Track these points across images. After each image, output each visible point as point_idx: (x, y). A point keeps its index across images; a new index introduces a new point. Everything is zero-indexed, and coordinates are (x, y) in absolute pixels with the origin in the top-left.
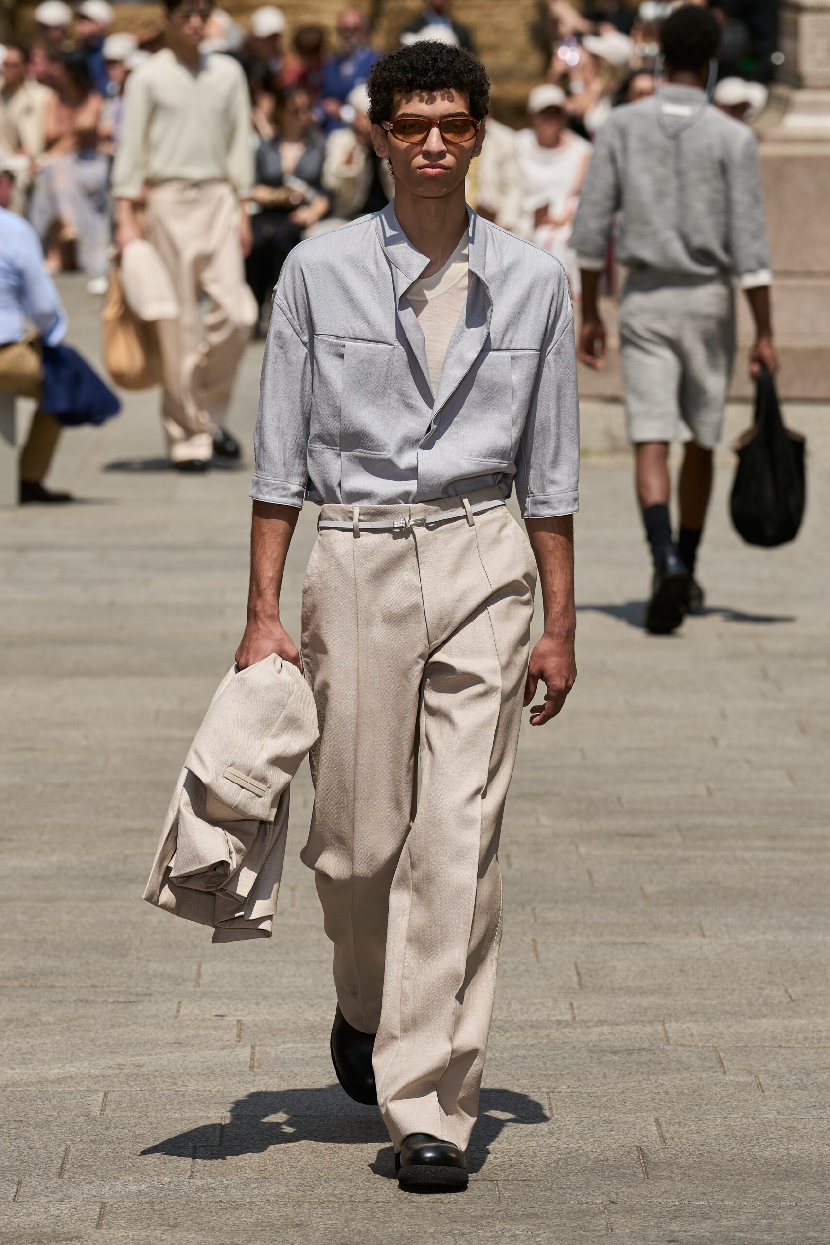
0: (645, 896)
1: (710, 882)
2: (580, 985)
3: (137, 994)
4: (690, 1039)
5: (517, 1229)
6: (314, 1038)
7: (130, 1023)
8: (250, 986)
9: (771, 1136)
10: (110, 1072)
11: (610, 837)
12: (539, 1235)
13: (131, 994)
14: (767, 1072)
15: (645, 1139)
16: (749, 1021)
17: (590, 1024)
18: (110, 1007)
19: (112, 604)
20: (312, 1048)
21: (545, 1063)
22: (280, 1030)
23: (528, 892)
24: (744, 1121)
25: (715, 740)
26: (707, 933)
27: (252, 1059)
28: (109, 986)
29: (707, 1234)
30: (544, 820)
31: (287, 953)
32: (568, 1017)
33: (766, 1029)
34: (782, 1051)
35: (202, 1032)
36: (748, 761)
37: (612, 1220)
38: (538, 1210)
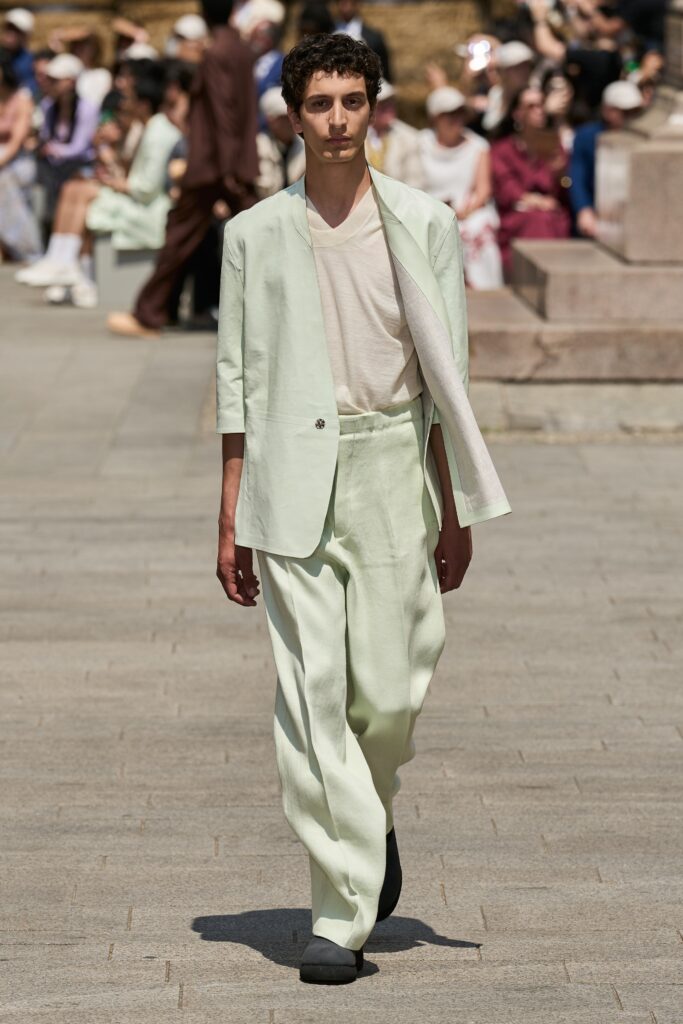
0: (546, 845)
1: (606, 831)
2: (486, 927)
3: (72, 938)
4: (589, 977)
6: (238, 977)
7: (65, 964)
8: (178, 929)
10: (48, 1010)
11: (512, 789)
13: (66, 937)
14: (661, 1008)
16: (643, 961)
17: (496, 964)
18: (47, 950)
19: (43, 573)
20: (236, 987)
21: (454, 1001)
22: (207, 970)
23: (436, 840)
25: (609, 699)
26: (603, 879)
27: (180, 997)
28: (45, 930)
30: (450, 774)
31: (212, 898)
32: (475, 957)
33: (660, 968)
34: (676, 988)
35: (134, 972)
36: (640, 718)
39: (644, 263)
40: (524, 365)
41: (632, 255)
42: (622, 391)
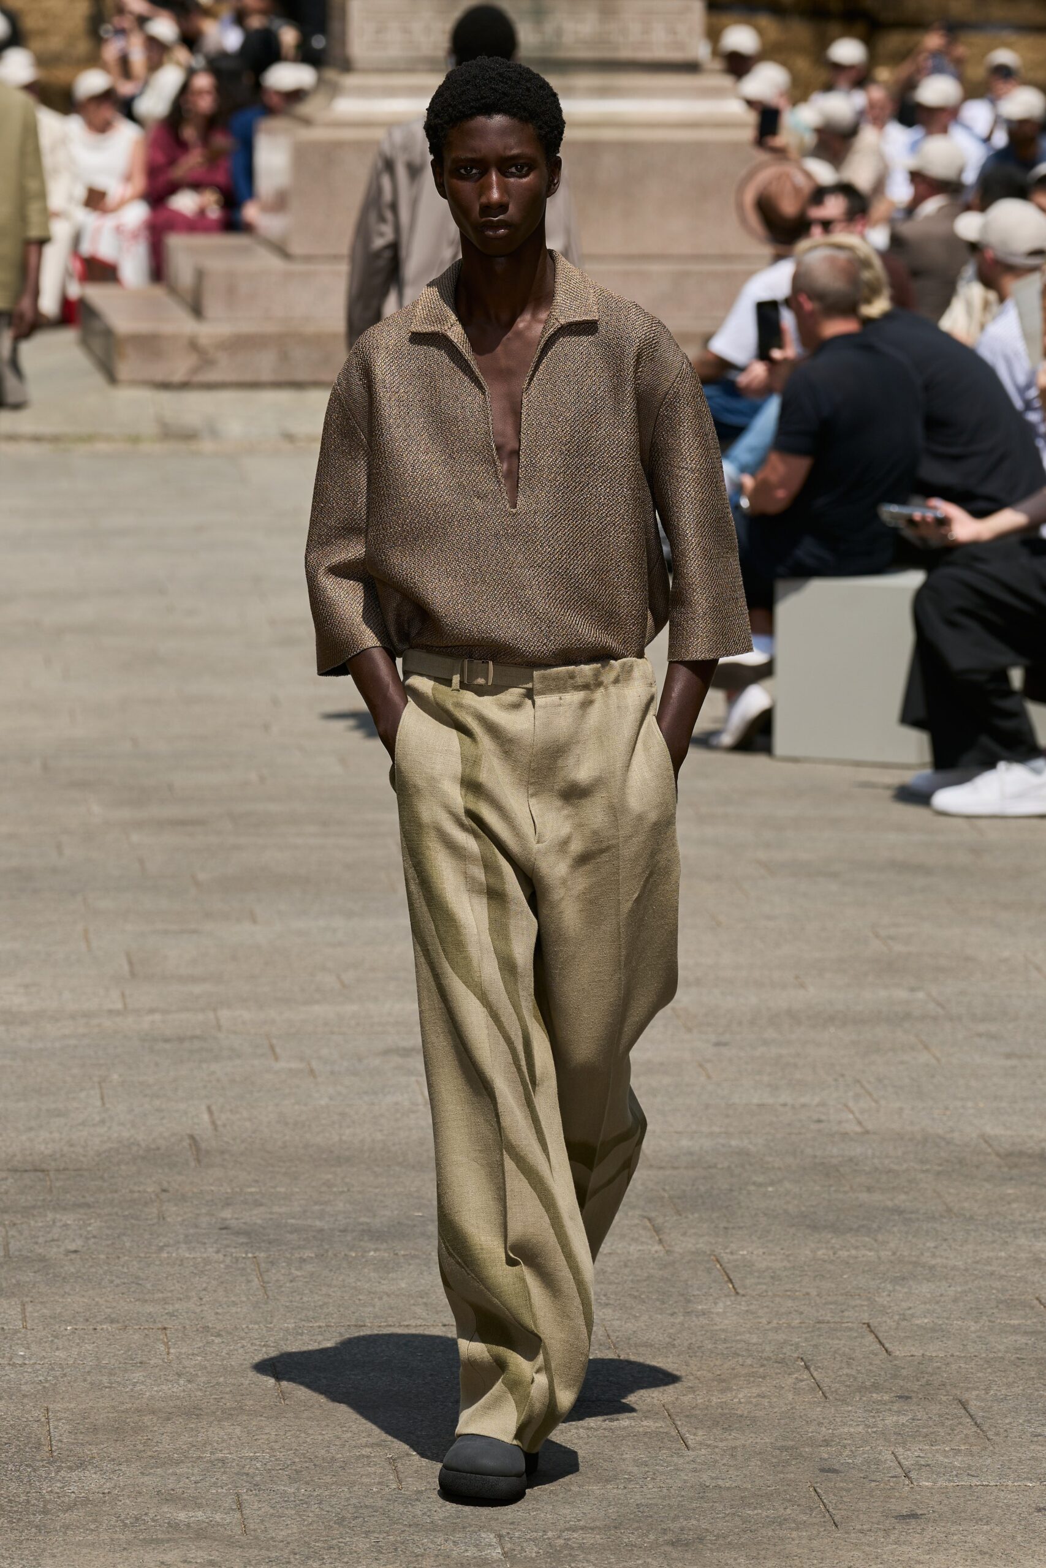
0: (197, 884)
1: (262, 869)
2: (132, 974)
4: (242, 1026)
5: (69, 1219)
9: (324, 1122)
11: (161, 824)
12: (90, 1225)
14: (319, 1058)
15: (196, 1127)
16: (301, 1008)
17: (141, 1013)
21: (96, 1053)
23: (79, 881)
24: (296, 1107)
25: (266, 727)
26: (259, 920)
29: (259, 1222)
30: (96, 809)
32: (119, 1006)
33: (318, 1015)
34: (334, 1037)
37: (164, 1208)
38: (90, 1199)
39: (308, 258)
40: (180, 368)
41: (296, 248)
42: (285, 397)
